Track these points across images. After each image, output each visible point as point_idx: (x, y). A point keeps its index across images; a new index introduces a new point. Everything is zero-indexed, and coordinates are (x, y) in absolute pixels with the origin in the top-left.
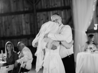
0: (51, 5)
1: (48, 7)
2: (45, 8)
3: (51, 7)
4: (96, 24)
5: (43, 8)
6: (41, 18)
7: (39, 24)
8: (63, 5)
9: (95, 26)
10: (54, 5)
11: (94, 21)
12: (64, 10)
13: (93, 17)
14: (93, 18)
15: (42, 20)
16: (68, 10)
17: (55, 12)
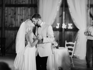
0: (19, 1)
1: (17, 3)
2: (14, 3)
3: (19, 3)
5: (12, 3)
6: (9, 13)
7: (6, 18)
8: (30, 3)
10: (22, 2)
12: (31, 8)
15: (10, 14)
16: (34, 8)
17: (23, 9)
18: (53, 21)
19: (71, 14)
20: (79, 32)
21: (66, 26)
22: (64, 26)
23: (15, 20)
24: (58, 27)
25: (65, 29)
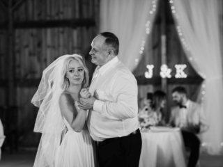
0: (48, 13)
1: (43, 17)
2: (36, 19)
3: (48, 19)
4: (150, 64)
5: (30, 19)
6: (25, 44)
7: (17, 56)
8: (77, 16)
9: (147, 70)
10: (57, 14)
11: (147, 59)
12: (79, 28)
13: (144, 47)
14: (144, 51)
15: (27, 46)
16: (88, 28)
17: (58, 32)
18: (137, 61)
19: (182, 40)
20: (203, 86)
21: (169, 71)
22: (165, 72)
23: (39, 60)
24: (149, 75)
25: (167, 79)
